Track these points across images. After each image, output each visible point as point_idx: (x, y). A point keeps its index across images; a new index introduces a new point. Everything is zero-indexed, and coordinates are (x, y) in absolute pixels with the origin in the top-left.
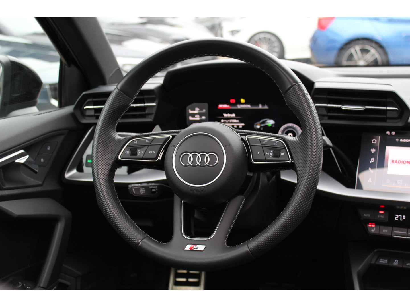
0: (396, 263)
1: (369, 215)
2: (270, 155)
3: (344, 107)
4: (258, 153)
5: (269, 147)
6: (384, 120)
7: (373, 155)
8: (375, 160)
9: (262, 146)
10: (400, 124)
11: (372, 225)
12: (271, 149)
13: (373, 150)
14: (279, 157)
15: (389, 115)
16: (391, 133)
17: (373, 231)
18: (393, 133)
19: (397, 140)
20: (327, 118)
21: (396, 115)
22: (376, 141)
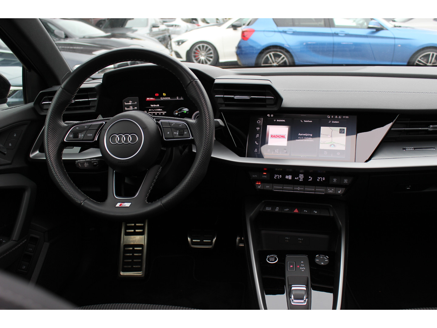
0: (277, 209)
1: (256, 176)
2: (176, 134)
3: (236, 97)
4: (168, 133)
5: (176, 128)
6: (265, 106)
7: (258, 132)
8: (259, 136)
9: (171, 128)
10: (276, 109)
11: (258, 183)
12: (178, 130)
13: (258, 128)
14: (183, 135)
15: (268, 102)
16: (270, 115)
17: (259, 187)
18: (272, 116)
19: (275, 120)
20: (224, 105)
21: (273, 102)
22: (260, 121)
